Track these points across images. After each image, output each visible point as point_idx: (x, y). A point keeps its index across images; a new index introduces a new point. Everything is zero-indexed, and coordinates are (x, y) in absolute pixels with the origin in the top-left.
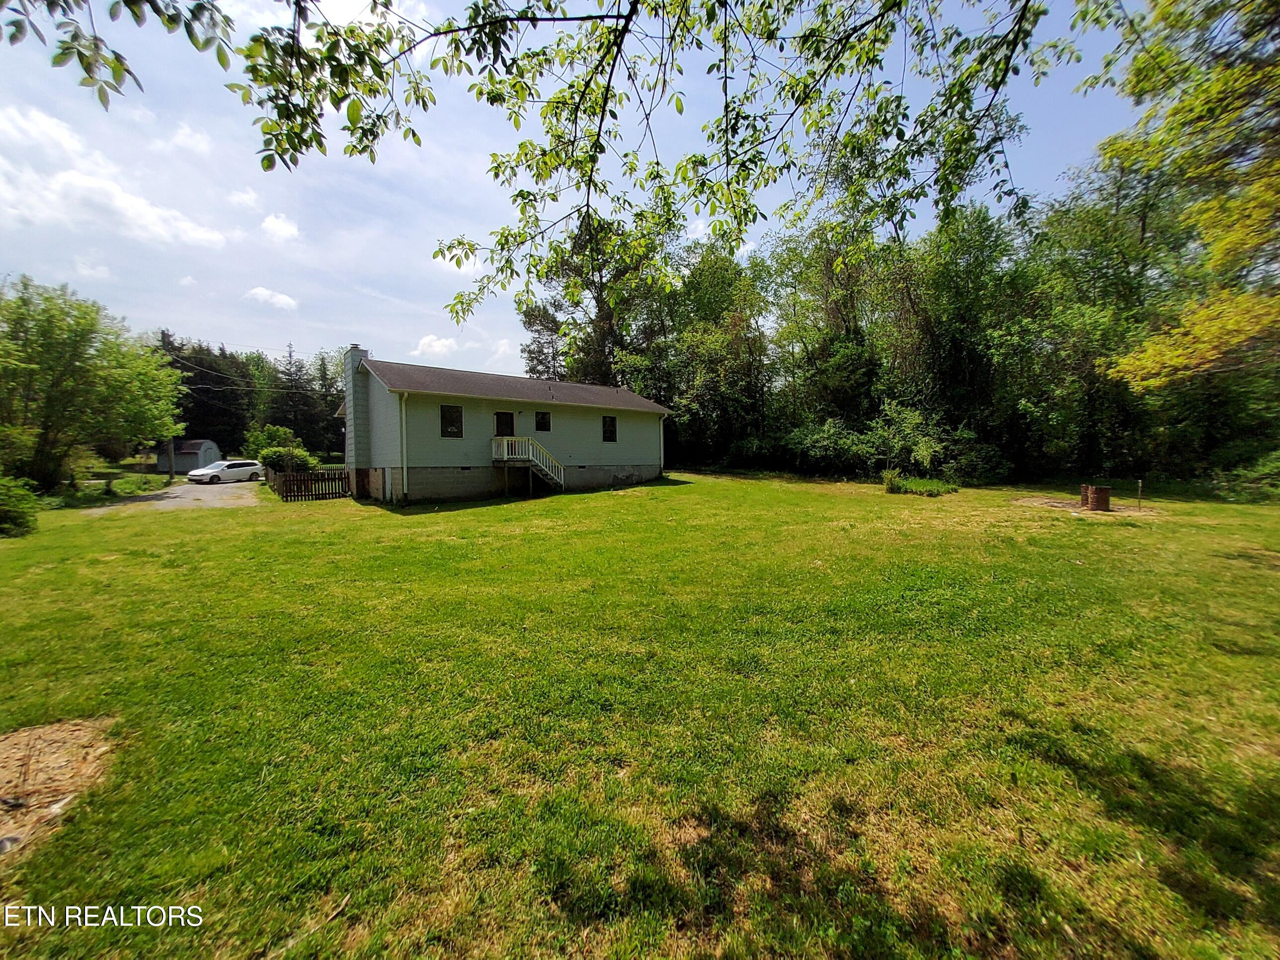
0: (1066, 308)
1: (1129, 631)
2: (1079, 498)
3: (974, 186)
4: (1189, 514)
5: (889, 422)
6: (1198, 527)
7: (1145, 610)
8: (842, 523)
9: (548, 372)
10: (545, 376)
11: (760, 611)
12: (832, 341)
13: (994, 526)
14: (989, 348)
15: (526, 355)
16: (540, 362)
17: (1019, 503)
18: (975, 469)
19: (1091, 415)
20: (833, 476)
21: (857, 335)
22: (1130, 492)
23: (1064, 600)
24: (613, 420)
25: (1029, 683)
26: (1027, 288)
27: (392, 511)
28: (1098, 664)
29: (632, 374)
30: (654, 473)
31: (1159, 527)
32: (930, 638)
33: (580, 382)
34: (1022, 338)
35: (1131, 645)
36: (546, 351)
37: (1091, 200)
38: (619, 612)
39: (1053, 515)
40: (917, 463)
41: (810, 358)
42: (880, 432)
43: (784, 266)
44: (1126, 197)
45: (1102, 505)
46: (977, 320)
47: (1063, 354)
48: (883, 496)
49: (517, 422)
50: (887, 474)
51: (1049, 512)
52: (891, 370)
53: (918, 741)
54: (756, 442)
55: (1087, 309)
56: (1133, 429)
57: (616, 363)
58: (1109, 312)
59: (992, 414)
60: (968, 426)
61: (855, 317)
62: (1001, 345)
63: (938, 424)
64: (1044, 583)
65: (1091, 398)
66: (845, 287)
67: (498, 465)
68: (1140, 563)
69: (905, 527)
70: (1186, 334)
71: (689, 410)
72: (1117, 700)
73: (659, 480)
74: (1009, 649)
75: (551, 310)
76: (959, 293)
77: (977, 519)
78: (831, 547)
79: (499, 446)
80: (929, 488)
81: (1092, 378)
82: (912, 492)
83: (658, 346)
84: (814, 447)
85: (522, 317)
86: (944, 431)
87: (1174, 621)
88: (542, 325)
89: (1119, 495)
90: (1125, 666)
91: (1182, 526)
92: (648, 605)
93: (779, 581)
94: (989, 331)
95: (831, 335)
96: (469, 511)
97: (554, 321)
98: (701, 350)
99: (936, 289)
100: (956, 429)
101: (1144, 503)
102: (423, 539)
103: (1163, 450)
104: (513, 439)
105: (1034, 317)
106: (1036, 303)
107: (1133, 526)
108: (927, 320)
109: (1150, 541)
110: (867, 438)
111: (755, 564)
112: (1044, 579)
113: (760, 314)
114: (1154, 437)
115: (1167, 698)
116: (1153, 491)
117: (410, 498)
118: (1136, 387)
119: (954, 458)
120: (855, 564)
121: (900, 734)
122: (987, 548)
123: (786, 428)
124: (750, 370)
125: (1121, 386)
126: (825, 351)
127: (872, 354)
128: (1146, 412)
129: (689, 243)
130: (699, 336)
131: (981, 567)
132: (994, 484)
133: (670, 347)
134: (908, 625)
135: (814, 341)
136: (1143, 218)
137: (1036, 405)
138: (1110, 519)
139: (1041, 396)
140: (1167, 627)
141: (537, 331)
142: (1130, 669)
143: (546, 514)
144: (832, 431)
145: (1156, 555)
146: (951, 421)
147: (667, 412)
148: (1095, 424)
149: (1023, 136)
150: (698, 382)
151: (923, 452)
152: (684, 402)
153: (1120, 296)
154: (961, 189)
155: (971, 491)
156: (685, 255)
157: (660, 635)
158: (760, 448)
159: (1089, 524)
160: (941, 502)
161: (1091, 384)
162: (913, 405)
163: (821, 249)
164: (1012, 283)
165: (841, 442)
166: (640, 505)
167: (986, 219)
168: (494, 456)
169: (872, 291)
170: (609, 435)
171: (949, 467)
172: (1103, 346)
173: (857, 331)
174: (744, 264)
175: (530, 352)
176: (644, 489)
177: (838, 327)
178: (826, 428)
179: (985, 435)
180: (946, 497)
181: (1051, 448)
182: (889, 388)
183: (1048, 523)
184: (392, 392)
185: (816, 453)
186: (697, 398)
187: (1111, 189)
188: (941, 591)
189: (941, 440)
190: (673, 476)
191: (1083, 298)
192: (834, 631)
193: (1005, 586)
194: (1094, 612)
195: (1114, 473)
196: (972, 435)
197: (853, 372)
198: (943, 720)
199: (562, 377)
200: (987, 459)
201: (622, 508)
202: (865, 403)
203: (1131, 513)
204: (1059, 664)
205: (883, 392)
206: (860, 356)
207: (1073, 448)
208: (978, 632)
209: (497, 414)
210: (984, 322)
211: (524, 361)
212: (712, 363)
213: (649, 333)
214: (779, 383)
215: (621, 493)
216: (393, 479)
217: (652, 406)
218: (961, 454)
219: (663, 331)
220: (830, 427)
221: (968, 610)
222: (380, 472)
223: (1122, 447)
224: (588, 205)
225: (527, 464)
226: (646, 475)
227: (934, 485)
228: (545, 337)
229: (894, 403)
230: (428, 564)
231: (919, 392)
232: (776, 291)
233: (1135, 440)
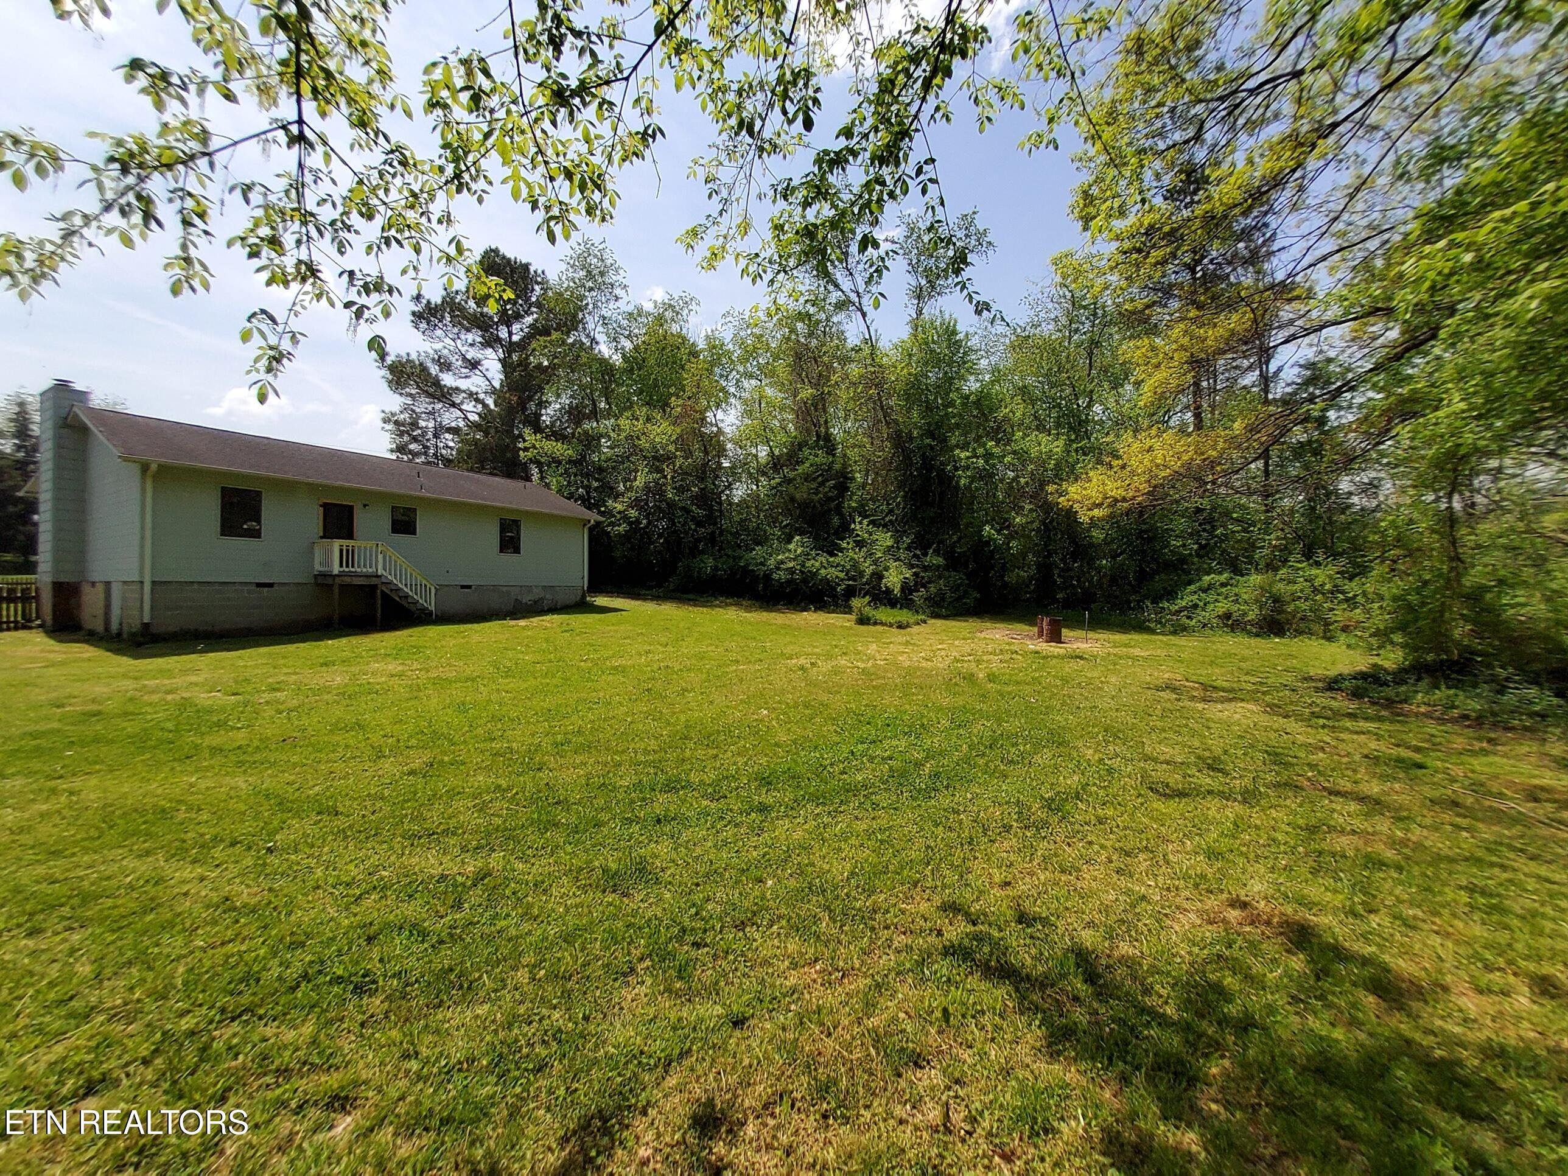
0: (1025, 435)
1: (1076, 778)
2: (1036, 629)
3: (945, 297)
4: (1126, 646)
5: (860, 544)
6: (1135, 658)
7: (1091, 751)
8: (802, 661)
9: (426, 454)
10: (422, 459)
11: (671, 787)
12: (801, 446)
13: (958, 661)
14: (956, 469)
15: (390, 427)
16: (415, 439)
17: (982, 635)
18: (943, 599)
19: (1046, 545)
20: (798, 604)
21: (828, 443)
22: (1077, 624)
23: (1016, 744)
24: (516, 523)
25: (976, 858)
26: (991, 411)
27: (118, 651)
28: (1046, 824)
29: (549, 466)
30: (575, 598)
31: (1103, 659)
32: (875, 806)
33: (471, 470)
34: (986, 462)
35: (1078, 796)
36: (422, 424)
37: (1048, 329)
38: (458, 804)
39: (1013, 648)
40: (888, 591)
41: (775, 464)
42: (851, 554)
43: (749, 354)
44: (1077, 331)
45: (1055, 637)
46: (945, 440)
47: (1022, 480)
48: (850, 628)
49: (361, 519)
50: (856, 603)
51: (1009, 644)
52: (863, 486)
53: (837, 970)
54: (711, 562)
55: (1044, 438)
56: (1082, 560)
57: (526, 449)
58: (1061, 442)
59: (960, 539)
60: (937, 552)
61: (826, 422)
62: (967, 468)
63: (908, 548)
64: (1000, 725)
65: (1047, 529)
66: (816, 386)
67: (323, 582)
68: (1086, 698)
69: (870, 664)
70: (1123, 467)
71: (626, 518)
72: (1063, 871)
73: (581, 606)
74: (958, 812)
75: (434, 370)
76: (929, 408)
77: (943, 653)
78: (783, 692)
79: (328, 553)
80: (899, 618)
81: (1047, 507)
82: (882, 624)
83: (586, 432)
84: (778, 569)
85: (384, 372)
86: (915, 556)
87: (1116, 763)
88: (418, 387)
89: (1068, 627)
90: (1072, 824)
91: (1121, 658)
92: (509, 789)
93: (709, 739)
94: (957, 452)
95: (800, 439)
96: (263, 650)
97: (437, 383)
98: (643, 443)
99: (906, 400)
100: (925, 554)
101: (1091, 635)
102: (155, 698)
103: (1105, 581)
104: (351, 543)
105: (998, 441)
106: (999, 427)
107: (1081, 658)
108: (898, 434)
109: (1096, 674)
110: (837, 560)
111: (683, 718)
112: (999, 721)
113: (718, 406)
114: (1099, 570)
115: (1111, 862)
116: (1098, 623)
117: (154, 630)
118: (1084, 518)
119: (924, 586)
120: (807, 712)
121: (816, 960)
122: (949, 685)
123: (747, 545)
124: (704, 472)
125: (1070, 514)
126: (792, 457)
127: (845, 465)
128: (1091, 545)
129: (630, 308)
130: (639, 425)
131: (940, 709)
132: (961, 615)
133: (602, 436)
134: (851, 790)
135: (780, 444)
136: (1090, 355)
137: (999, 532)
138: (1062, 651)
139: (1004, 524)
140: (1110, 771)
141: (410, 395)
142: (1077, 827)
143: (397, 654)
144: (799, 551)
145: (1100, 689)
146: (921, 544)
147: (594, 517)
148: (1050, 555)
149: (990, 252)
150: (639, 482)
151: (895, 578)
152: (619, 507)
153: (1071, 428)
154: (930, 297)
155: (939, 623)
156: (625, 323)
157: (509, 836)
158: (715, 569)
159: (1044, 658)
160: (910, 634)
161: (1047, 513)
162: (885, 526)
163: (789, 339)
164: (978, 403)
165: (809, 564)
166: (547, 641)
167: (954, 333)
168: (318, 568)
169: (843, 394)
170: (510, 543)
171: (917, 597)
172: (1056, 476)
173: (828, 438)
174: (702, 345)
175: (396, 423)
176: (556, 618)
177: (808, 430)
178: (791, 546)
179: (953, 562)
180: (915, 629)
181: (1011, 578)
182: (863, 506)
183: (1007, 657)
184: (126, 460)
185: (781, 576)
186: (636, 503)
187: (1064, 321)
188: (895, 743)
189: (912, 566)
190: (601, 601)
191: (1041, 428)
192: (763, 809)
193: (961, 731)
194: (1044, 758)
195: (1067, 604)
196: (938, 561)
197: (822, 484)
198: (873, 929)
199: (448, 462)
200: (955, 588)
201: (519, 644)
202: (836, 520)
203: (1080, 645)
204: (1007, 828)
205: (854, 510)
206: (830, 468)
207: (1031, 578)
208: (929, 792)
209: (325, 506)
210: (953, 442)
211: (388, 435)
212: (657, 460)
213: (576, 414)
214: (739, 492)
215: (522, 623)
216: (124, 599)
217: (577, 510)
218: (930, 582)
219: (595, 414)
220: (797, 545)
221: (919, 765)
222: (100, 588)
223: (1072, 578)
224: (300, 122)
225: (374, 581)
226: (562, 598)
227: (904, 616)
228: (423, 405)
229: (865, 522)
230: (142, 742)
231: (891, 511)
232: (738, 381)
233: (1084, 573)
